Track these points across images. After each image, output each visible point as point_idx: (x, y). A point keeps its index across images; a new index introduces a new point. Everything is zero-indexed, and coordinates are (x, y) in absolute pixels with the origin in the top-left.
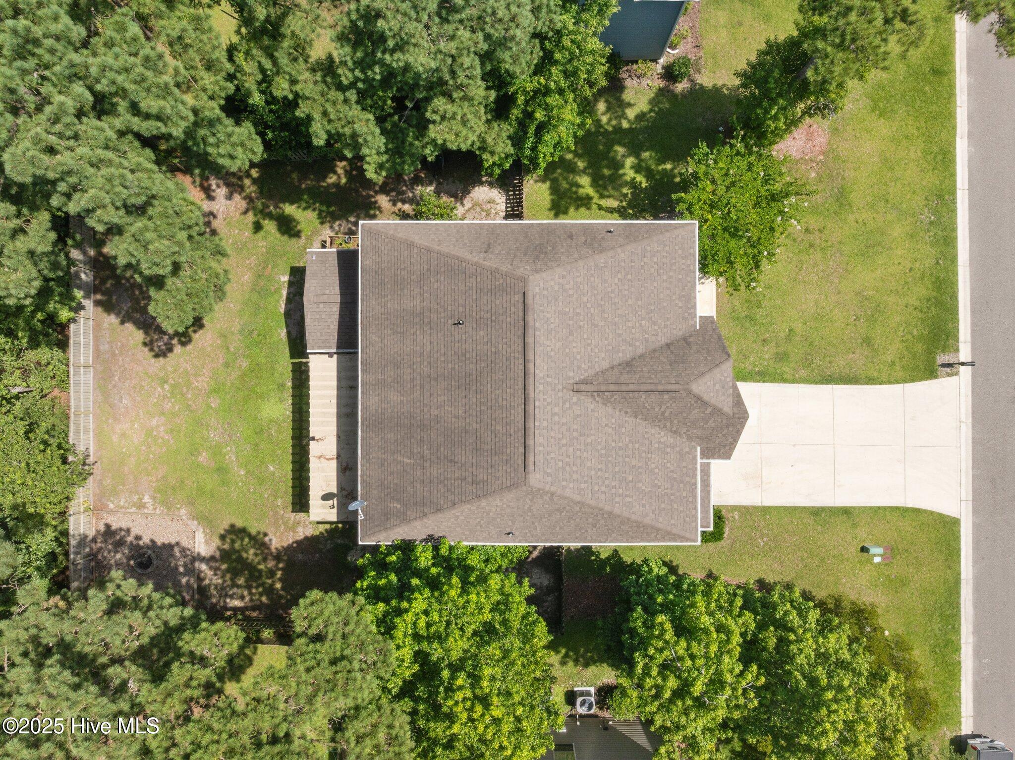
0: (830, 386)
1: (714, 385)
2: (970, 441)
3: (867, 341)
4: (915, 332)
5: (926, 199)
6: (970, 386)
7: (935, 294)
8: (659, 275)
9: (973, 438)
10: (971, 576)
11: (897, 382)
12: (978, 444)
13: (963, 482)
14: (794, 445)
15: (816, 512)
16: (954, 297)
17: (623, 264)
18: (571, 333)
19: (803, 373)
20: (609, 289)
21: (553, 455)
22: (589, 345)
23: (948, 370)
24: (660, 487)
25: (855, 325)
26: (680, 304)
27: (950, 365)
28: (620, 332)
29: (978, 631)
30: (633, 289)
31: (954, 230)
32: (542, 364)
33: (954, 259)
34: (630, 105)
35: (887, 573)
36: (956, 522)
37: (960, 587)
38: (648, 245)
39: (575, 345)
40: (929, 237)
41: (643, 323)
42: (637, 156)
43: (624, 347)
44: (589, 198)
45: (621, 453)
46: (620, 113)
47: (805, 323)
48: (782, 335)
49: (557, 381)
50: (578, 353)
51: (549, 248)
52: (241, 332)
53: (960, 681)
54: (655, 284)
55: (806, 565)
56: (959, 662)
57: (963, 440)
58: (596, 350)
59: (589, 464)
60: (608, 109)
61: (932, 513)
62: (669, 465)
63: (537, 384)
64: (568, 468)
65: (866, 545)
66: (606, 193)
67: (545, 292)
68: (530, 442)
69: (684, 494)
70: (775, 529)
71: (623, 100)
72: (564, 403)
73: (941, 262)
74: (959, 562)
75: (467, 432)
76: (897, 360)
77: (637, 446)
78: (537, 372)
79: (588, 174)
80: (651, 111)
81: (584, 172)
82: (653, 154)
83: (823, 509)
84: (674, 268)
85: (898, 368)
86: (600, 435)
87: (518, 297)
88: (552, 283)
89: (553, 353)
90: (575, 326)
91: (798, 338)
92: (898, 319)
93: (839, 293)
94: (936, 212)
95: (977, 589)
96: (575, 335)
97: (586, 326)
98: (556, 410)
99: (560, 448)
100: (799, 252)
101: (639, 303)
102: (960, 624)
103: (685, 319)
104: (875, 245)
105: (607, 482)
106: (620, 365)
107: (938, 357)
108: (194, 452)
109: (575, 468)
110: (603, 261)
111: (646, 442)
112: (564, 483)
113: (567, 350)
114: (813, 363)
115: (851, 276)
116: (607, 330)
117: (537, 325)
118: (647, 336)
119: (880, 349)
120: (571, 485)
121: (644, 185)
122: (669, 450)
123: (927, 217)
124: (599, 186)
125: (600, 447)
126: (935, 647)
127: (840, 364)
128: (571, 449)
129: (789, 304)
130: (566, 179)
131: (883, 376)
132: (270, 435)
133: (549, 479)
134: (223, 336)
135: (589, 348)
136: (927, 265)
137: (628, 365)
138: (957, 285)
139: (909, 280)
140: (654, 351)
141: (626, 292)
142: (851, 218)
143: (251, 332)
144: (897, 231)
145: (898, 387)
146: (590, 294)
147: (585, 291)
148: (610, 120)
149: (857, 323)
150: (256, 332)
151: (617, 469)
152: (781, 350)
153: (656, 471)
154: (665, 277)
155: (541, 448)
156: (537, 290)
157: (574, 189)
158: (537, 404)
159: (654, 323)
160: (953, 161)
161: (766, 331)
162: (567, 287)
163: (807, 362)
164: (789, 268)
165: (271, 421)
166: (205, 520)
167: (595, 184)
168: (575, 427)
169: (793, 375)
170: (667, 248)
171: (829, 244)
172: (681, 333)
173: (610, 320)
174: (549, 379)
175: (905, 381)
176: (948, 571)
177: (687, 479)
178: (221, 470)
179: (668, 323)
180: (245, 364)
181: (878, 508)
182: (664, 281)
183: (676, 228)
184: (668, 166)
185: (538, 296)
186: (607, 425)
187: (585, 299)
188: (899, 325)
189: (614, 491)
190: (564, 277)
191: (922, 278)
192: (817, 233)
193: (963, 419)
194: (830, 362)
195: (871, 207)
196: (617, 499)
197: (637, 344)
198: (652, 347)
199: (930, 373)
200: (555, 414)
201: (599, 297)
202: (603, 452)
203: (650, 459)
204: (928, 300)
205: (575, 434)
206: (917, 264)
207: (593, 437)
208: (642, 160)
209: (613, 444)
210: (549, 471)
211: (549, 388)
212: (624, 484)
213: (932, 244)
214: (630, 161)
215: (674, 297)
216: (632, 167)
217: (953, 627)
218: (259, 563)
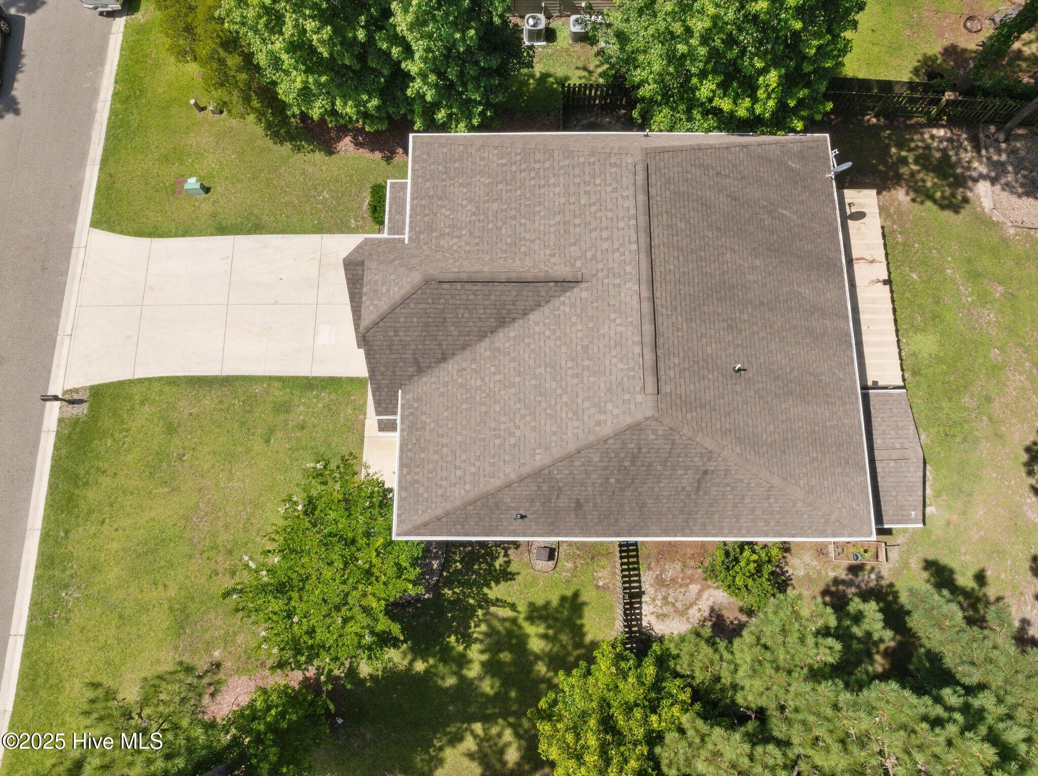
0: (224, 374)
1: (388, 290)
2: (63, 314)
3: (171, 429)
4: (109, 442)
5: (67, 620)
6: (52, 378)
7: (77, 492)
8: (454, 453)
9: (59, 317)
10: (88, 169)
11: (141, 381)
12: (55, 312)
13: (80, 267)
14: (276, 303)
15: (257, 228)
16: (53, 487)
17: (507, 458)
18: (585, 348)
19: (257, 389)
20: (528, 418)
21: (609, 189)
22: (559, 338)
23: (76, 397)
24: (461, 185)
25: (184, 448)
26: (424, 418)
27: (72, 402)
28: (512, 365)
29: (91, 115)
30: (493, 425)
31: (38, 578)
32: (628, 298)
33: (45, 537)
34: (471, 756)
35: (183, 168)
36: (95, 224)
37: (103, 156)
38: (468, 492)
39: (580, 334)
40: (72, 567)
41: (479, 383)
42: (462, 678)
43: (507, 345)
44: (530, 618)
45: (513, 213)
46: (486, 744)
47: (248, 451)
48: (279, 434)
49: (606, 281)
50: (575, 324)
51: (613, 481)
52: (976, 441)
53: (118, 65)
54: (459, 438)
55: (276, 170)
56: (116, 82)
57: (72, 314)
58: (548, 333)
59: (557, 190)
60: (502, 752)
61: (121, 233)
62: (448, 213)
63: (635, 272)
64: (587, 178)
65: (204, 196)
66: (507, 624)
67: (627, 397)
68: (642, 198)
69: (428, 184)
70: (308, 209)
71: (480, 764)
72: (594, 257)
73: (62, 534)
74: (99, 181)
75: (719, 229)
76: (137, 407)
77: (491, 226)
78: (636, 287)
79: (533, 653)
80: (441, 749)
81: (538, 657)
82: (440, 682)
83: (249, 232)
84: (431, 466)
85: (137, 397)
86: (542, 228)
87: (666, 388)
88: (616, 412)
89: (613, 316)
90: (579, 360)
91: (259, 431)
92: (129, 458)
93: (200, 490)
94: (58, 603)
95: (84, 155)
96: (579, 348)
97: (563, 363)
98: (605, 245)
99: (599, 200)
100: (246, 544)
101: (483, 409)
102: (109, 119)
103: (419, 400)
104: (146, 554)
105: (533, 174)
106: (514, 320)
107: (85, 412)
108: (1011, 297)
109: (577, 180)
110: (538, 457)
111: (477, 233)
112: (592, 160)
113: (591, 325)
114: (244, 402)
115: (182, 512)
116: (532, 362)
117: (637, 350)
118: (474, 366)
119: (156, 420)
120: (582, 159)
121: (453, 639)
122: (447, 230)
123: (71, 596)
124: (517, 637)
125: (542, 214)
126: (140, 97)
127: (209, 400)
128: (583, 202)
129: (266, 475)
130: (564, 647)
131: (157, 387)
132: (923, 315)
133: (613, 160)
134: (999, 436)
135: (558, 334)
136: (81, 529)
137: (503, 320)
138: (46, 503)
139: (107, 508)
140: (463, 348)
141: (503, 419)
142: (172, 592)
143: (965, 440)
144: (113, 574)
145: (142, 373)
146: (558, 407)
147: (565, 409)
148: (500, 735)
149: (181, 451)
150: (958, 440)
151: (519, 192)
152: (282, 417)
153: (465, 202)
154: (445, 450)
155: (625, 193)
156: (639, 398)
157: (551, 632)
158: (634, 247)
159: (462, 386)
160: (23, 676)
161: (299, 440)
162: (592, 411)
163: (250, 403)
164: (262, 522)
165: (924, 330)
166: (984, 221)
167: (523, 639)
168: (578, 230)
169: (269, 385)
170: (440, 492)
171: (206, 555)
172: (424, 379)
173: (528, 377)
174: (617, 281)
175: (131, 382)
176: (113, 171)
177: (423, 202)
178: (974, 275)
179: (442, 390)
180: (966, 400)
181: (183, 236)
182: (447, 445)
183: (425, 525)
184: (420, 666)
185: (638, 389)
186: (533, 241)
187: (565, 399)
188: (128, 451)
189: (523, 167)
190: (598, 423)
191: (90, 512)
192: (221, 570)
193: (67, 339)
194: (222, 402)
195: (143, 608)
196: (518, 158)
197: (488, 353)
198: (467, 353)
199: (98, 393)
200: (607, 239)
201: (544, 405)
202: (537, 209)
203: (474, 214)
204: (86, 484)
205: (578, 221)
206: (93, 530)
207: (552, 222)
208: (455, 673)
209: (523, 221)
210: (614, 170)
211: (616, 271)
212: (509, 177)
213: (69, 557)
214: (473, 671)
215: (432, 425)
216: (470, 661)
217: (117, 116)
218: (919, 172)
